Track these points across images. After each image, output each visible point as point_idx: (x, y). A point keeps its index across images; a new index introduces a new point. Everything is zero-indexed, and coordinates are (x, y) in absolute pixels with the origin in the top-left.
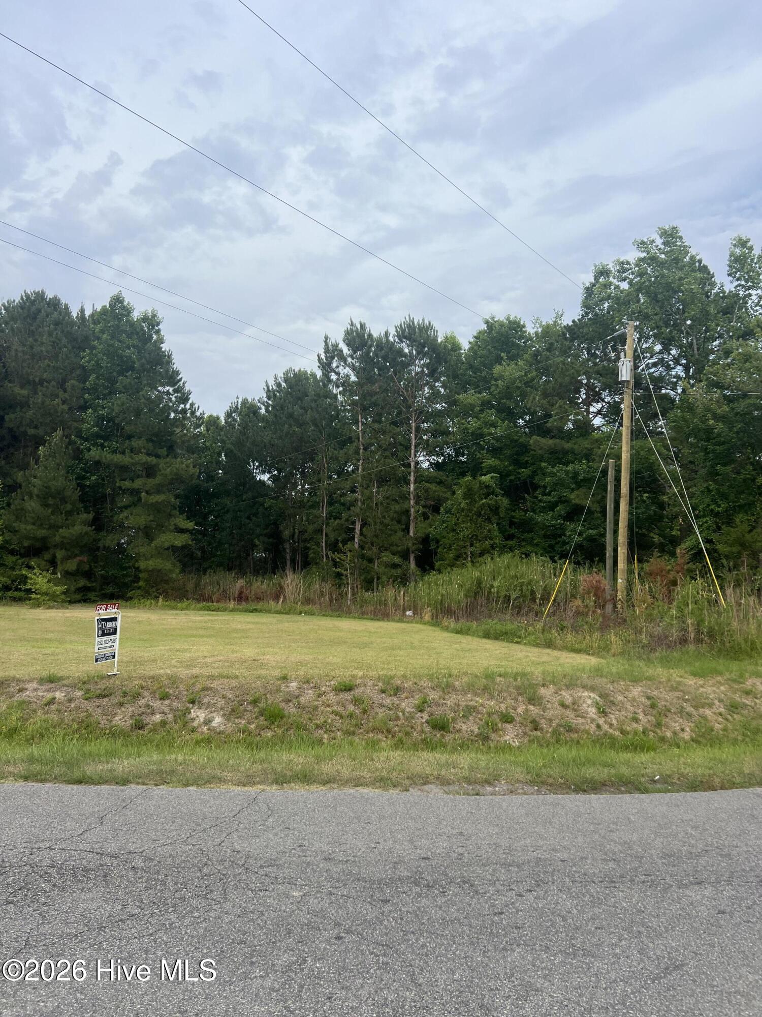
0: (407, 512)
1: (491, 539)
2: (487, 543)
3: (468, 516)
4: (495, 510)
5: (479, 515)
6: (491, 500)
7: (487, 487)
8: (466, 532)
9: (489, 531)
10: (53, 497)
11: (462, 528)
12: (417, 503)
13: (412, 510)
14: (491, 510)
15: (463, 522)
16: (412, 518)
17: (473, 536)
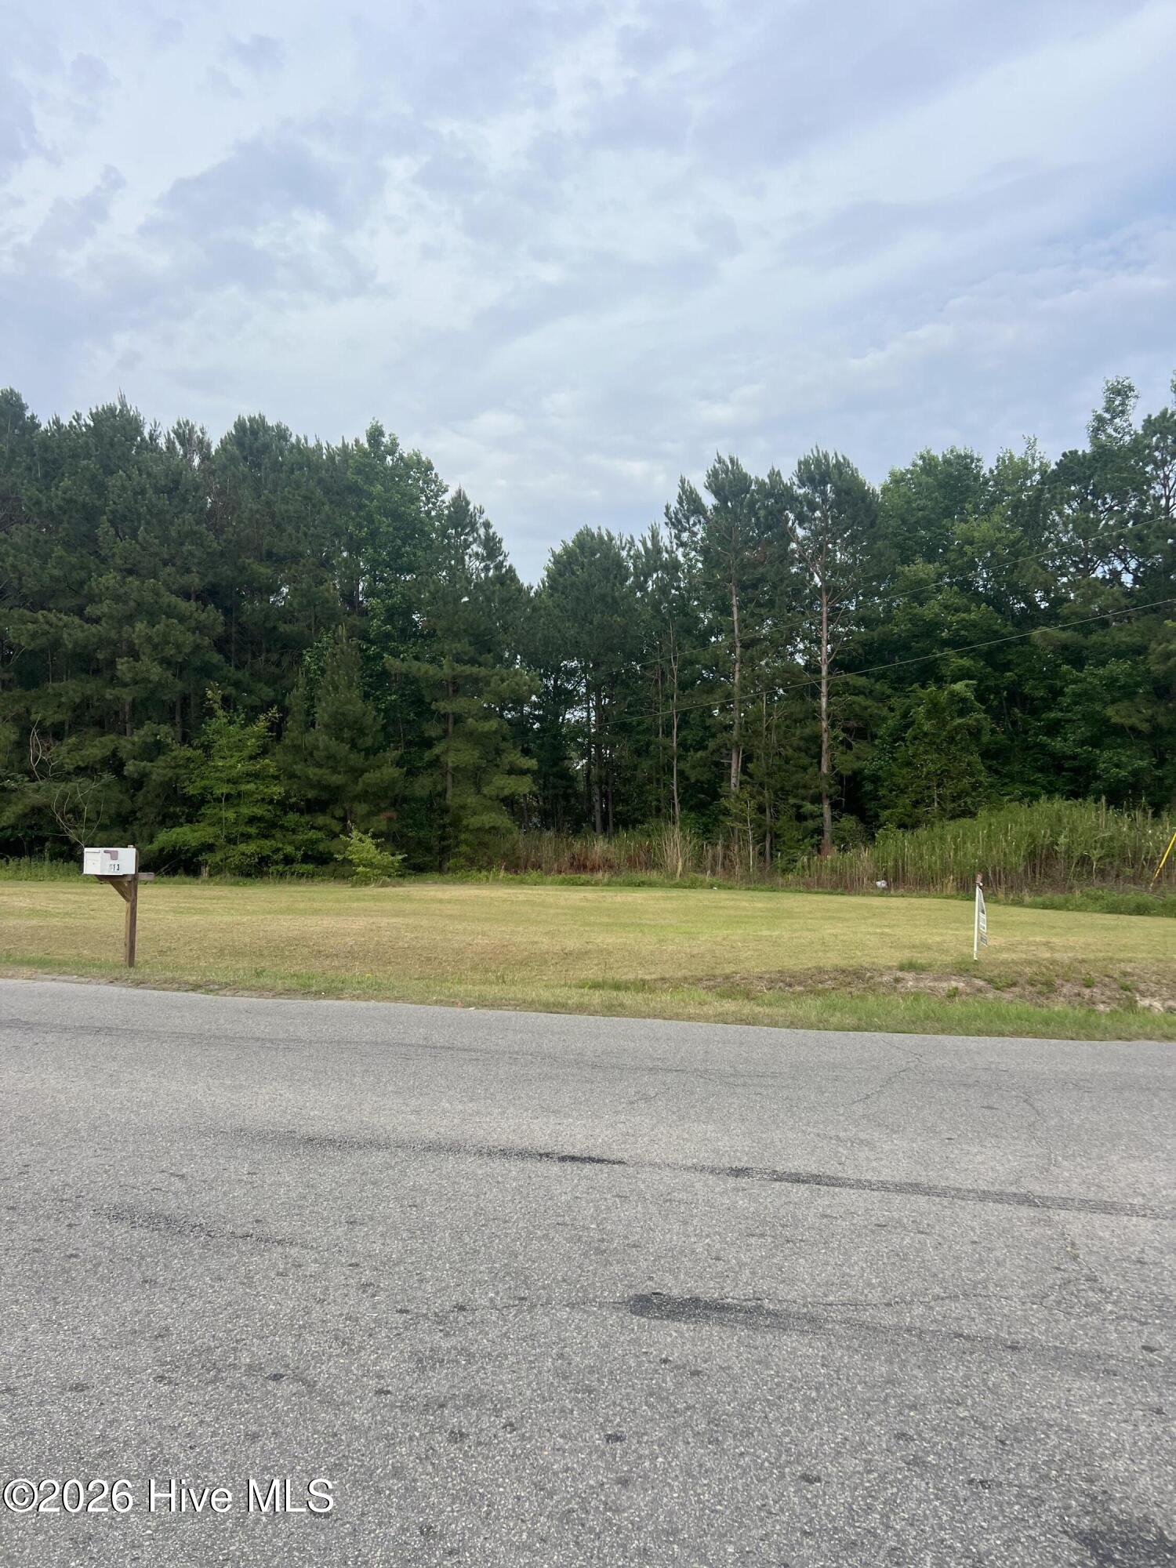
0: (816, 739)
1: (972, 775)
2: (966, 781)
3: (934, 743)
4: (975, 733)
5: (951, 740)
6: (969, 720)
7: (964, 700)
8: (932, 767)
9: (969, 764)
10: (349, 728)
11: (925, 760)
12: (833, 726)
13: (825, 736)
14: (971, 734)
15: (926, 752)
16: (824, 747)
17: (942, 772)
